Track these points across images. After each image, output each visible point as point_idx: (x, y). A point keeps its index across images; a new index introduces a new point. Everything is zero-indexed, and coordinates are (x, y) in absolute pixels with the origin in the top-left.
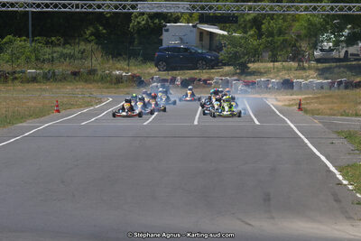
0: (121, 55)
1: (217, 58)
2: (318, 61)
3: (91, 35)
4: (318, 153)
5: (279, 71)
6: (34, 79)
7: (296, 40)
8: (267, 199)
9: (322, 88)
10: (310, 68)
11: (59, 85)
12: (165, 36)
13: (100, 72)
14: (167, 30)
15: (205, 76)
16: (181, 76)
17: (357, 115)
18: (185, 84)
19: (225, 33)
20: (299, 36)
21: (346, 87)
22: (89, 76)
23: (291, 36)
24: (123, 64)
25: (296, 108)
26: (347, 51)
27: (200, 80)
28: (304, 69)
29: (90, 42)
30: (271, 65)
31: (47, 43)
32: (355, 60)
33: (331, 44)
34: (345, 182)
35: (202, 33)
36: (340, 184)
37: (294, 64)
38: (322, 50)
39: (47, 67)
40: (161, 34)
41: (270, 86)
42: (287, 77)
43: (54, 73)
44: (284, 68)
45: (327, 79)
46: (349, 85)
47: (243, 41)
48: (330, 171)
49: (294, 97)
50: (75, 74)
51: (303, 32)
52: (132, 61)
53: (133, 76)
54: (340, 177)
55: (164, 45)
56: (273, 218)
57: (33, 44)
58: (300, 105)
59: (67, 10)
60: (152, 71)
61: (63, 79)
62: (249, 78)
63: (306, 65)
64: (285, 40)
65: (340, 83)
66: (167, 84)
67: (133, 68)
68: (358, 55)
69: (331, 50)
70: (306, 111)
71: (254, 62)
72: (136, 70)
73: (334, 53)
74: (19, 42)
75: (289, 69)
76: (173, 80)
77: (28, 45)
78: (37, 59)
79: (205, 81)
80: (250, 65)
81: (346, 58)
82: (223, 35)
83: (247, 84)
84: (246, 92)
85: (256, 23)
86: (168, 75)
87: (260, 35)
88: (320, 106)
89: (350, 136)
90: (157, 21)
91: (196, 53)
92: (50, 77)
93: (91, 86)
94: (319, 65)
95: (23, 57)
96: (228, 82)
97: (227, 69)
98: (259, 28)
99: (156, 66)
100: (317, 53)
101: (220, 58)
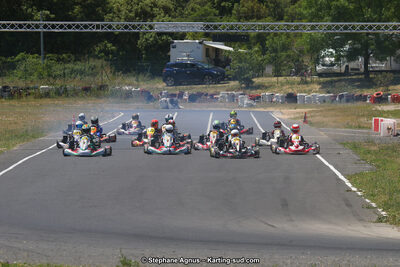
0: (130, 71)
1: (223, 73)
2: (320, 75)
3: (100, 52)
4: (327, 163)
5: (282, 85)
6: (47, 95)
7: (299, 56)
8: (285, 204)
9: (324, 101)
10: (312, 82)
11: (71, 100)
12: (173, 53)
13: (110, 88)
14: (174, 47)
15: (212, 91)
16: (188, 91)
17: (360, 127)
18: (192, 98)
19: (231, 49)
20: (301, 51)
21: (348, 101)
22: (100, 91)
23: (294, 51)
24: (133, 80)
25: (301, 121)
26: (347, 66)
27: (206, 95)
28: (306, 83)
29: (99, 58)
30: (275, 79)
31: (58, 60)
32: (356, 74)
33: (333, 59)
34: (354, 189)
35: (208, 49)
36: (349, 190)
37: (297, 79)
38: (323, 65)
39: (59, 83)
40: (169, 51)
41: (274, 99)
42: (290, 91)
43: (66, 88)
44: (288, 83)
45: (328, 92)
46: (350, 99)
47: (248, 57)
48: (340, 180)
49: (298, 110)
50: (86, 89)
51: (306, 47)
52: (141, 77)
53: (142, 91)
54: (349, 185)
55: (172, 61)
56: (292, 221)
57: (45, 61)
58: (305, 118)
59: (88, 30)
60: (160, 86)
61: (75, 94)
62: (254, 92)
63: (309, 79)
64: (288, 56)
65: (341, 97)
66: (175, 99)
67: (142, 83)
68: (358, 69)
69: (332, 65)
70: (311, 124)
71: (258, 76)
72: (145, 85)
73: (335, 67)
74: (31, 59)
75: (292, 83)
76: (181, 95)
77: (40, 62)
78: (49, 75)
79: (212, 96)
80: (254, 80)
81: (347, 72)
82: (229, 52)
83: (253, 98)
84: (251, 106)
85: (261, 39)
86: (176, 90)
87: (264, 51)
88: (325, 119)
89: (355, 147)
90: (164, 37)
91: (203, 68)
92: (62, 93)
93: (101, 101)
94: (322, 79)
95: (36, 74)
96: (233, 96)
97: (233, 83)
98: (263, 44)
99: (164, 81)
100: (319, 68)
101: (227, 73)
